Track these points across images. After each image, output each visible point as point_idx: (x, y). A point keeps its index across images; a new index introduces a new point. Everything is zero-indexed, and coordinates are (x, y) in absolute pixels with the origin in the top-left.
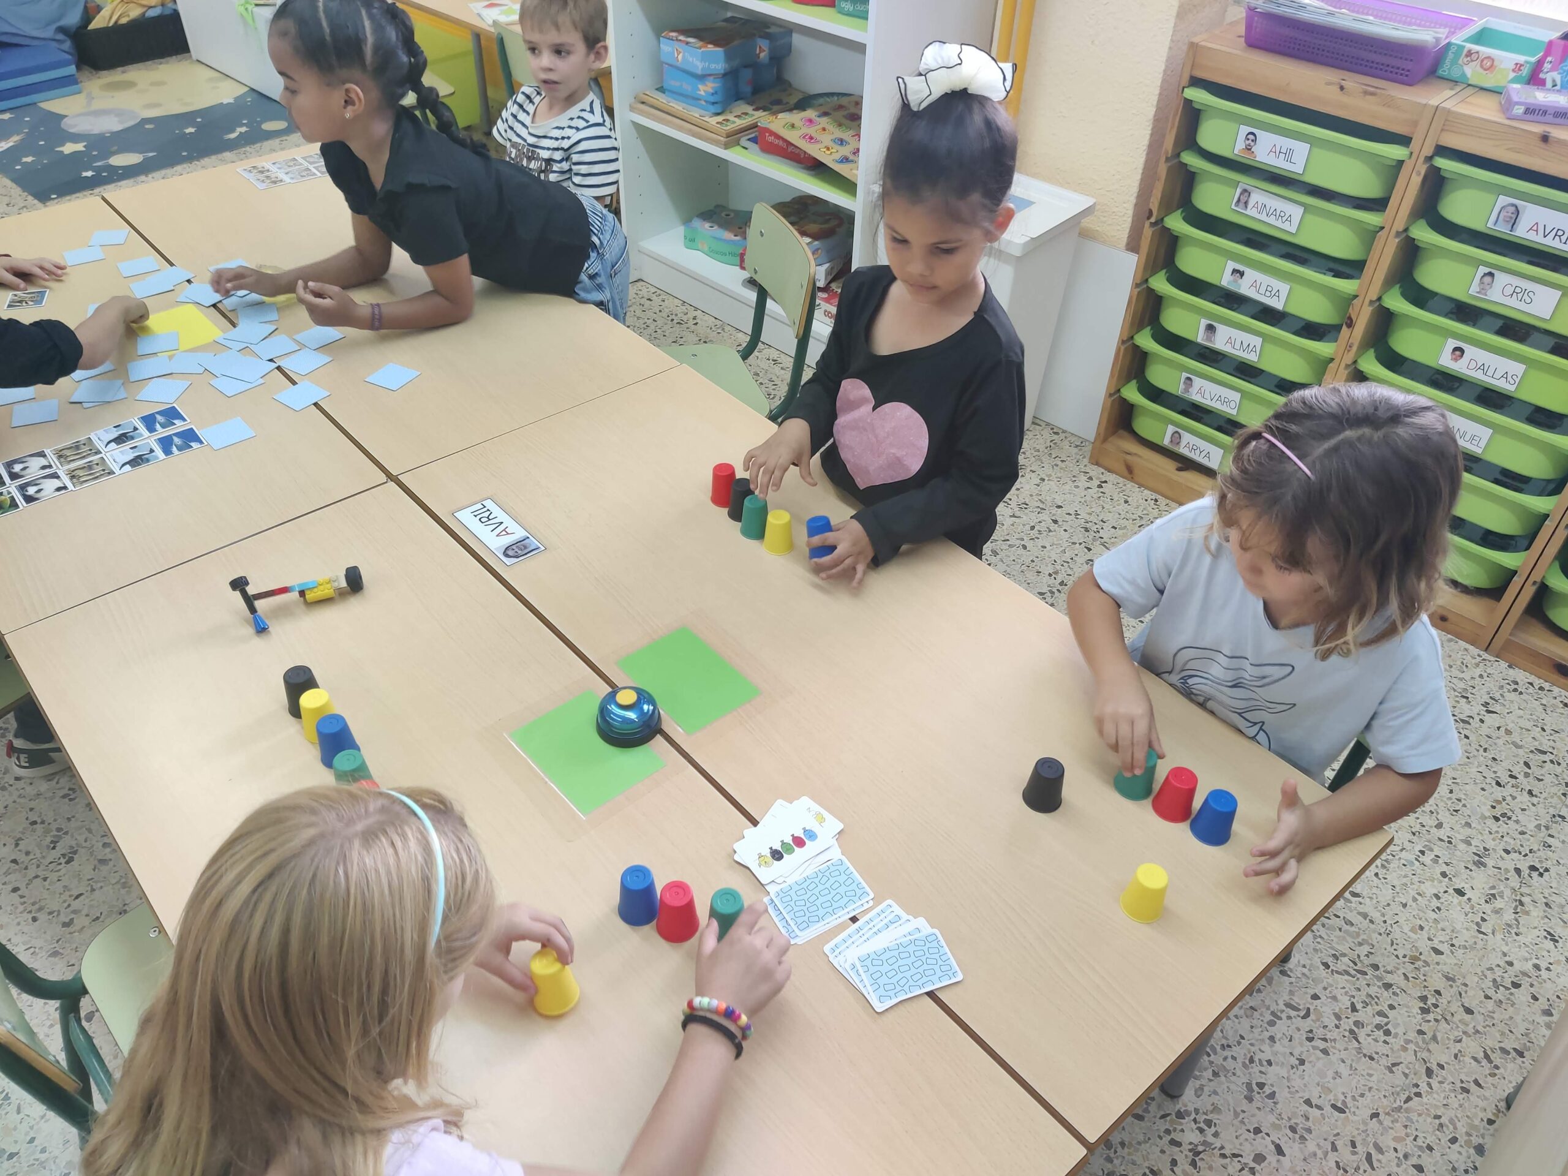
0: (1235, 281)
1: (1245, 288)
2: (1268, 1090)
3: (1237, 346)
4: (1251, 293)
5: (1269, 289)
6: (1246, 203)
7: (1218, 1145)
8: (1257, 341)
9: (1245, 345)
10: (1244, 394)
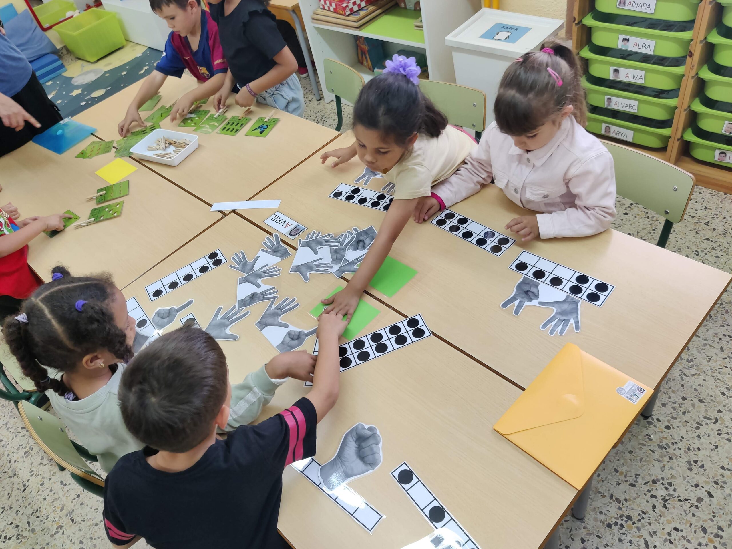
0: (625, 45)
1: (631, 47)
2: (699, 464)
3: (632, 77)
4: (636, 49)
5: (644, 45)
6: (624, 3)
7: (677, 495)
8: (642, 73)
9: (636, 76)
10: (639, 101)
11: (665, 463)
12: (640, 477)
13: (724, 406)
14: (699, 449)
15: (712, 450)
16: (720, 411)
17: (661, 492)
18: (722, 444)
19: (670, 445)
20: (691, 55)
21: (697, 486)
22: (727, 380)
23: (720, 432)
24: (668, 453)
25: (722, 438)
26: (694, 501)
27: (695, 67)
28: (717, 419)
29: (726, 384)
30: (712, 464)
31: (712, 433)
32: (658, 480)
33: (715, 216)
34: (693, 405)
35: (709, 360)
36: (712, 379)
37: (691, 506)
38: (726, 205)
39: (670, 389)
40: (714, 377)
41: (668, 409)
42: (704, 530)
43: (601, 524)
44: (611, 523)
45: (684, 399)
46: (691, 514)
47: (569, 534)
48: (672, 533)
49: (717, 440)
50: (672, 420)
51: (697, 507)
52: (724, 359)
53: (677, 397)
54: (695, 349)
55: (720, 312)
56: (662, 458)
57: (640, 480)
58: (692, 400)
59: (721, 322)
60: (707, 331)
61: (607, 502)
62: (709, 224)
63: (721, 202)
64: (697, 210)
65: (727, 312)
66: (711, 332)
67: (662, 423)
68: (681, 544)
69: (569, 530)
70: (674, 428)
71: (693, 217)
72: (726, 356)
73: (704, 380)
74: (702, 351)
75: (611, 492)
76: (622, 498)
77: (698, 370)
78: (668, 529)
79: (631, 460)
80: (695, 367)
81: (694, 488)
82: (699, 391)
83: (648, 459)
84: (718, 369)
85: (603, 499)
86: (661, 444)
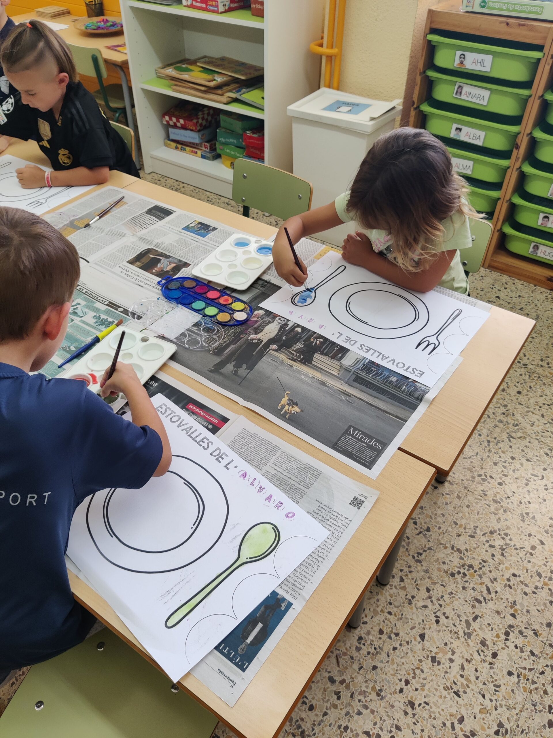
0: (457, 134)
1: (463, 137)
3: (461, 167)
4: (466, 139)
5: (475, 136)
6: (461, 93)
8: (471, 163)
9: (465, 166)
11: (500, 515)
12: (478, 529)
13: (549, 465)
14: (529, 503)
15: (541, 503)
16: (545, 469)
17: (498, 543)
18: (549, 498)
19: (504, 499)
20: (517, 147)
21: (530, 535)
22: (549, 442)
23: (546, 487)
24: (502, 506)
25: (549, 493)
26: (528, 549)
27: (520, 160)
28: (543, 476)
29: (548, 446)
30: (542, 515)
31: (539, 488)
32: (495, 531)
33: (528, 304)
34: (522, 465)
35: (532, 425)
36: (537, 441)
37: (526, 554)
38: (537, 295)
39: (500, 450)
40: (537, 439)
41: (499, 468)
42: (539, 575)
43: (445, 574)
44: (454, 572)
45: (513, 458)
46: (527, 560)
47: (414, 584)
48: (511, 578)
49: (545, 494)
50: (503, 477)
51: (531, 554)
52: (545, 424)
53: (506, 457)
54: (519, 415)
55: (538, 384)
56: (497, 511)
57: (478, 531)
58: (520, 460)
59: (539, 393)
60: (529, 399)
61: (449, 552)
62: (523, 310)
63: (532, 292)
64: (512, 298)
65: (544, 384)
66: (532, 401)
67: (495, 481)
68: (520, 588)
69: (414, 580)
70: (506, 484)
71: (509, 303)
72: (546, 422)
73: (530, 442)
74: (525, 417)
75: (452, 543)
76: (463, 548)
77: (523, 433)
78: (507, 575)
79: (469, 513)
80: (520, 431)
81: (528, 537)
82: (526, 452)
83: (484, 512)
84: (540, 433)
85: (444, 550)
86: (495, 498)
